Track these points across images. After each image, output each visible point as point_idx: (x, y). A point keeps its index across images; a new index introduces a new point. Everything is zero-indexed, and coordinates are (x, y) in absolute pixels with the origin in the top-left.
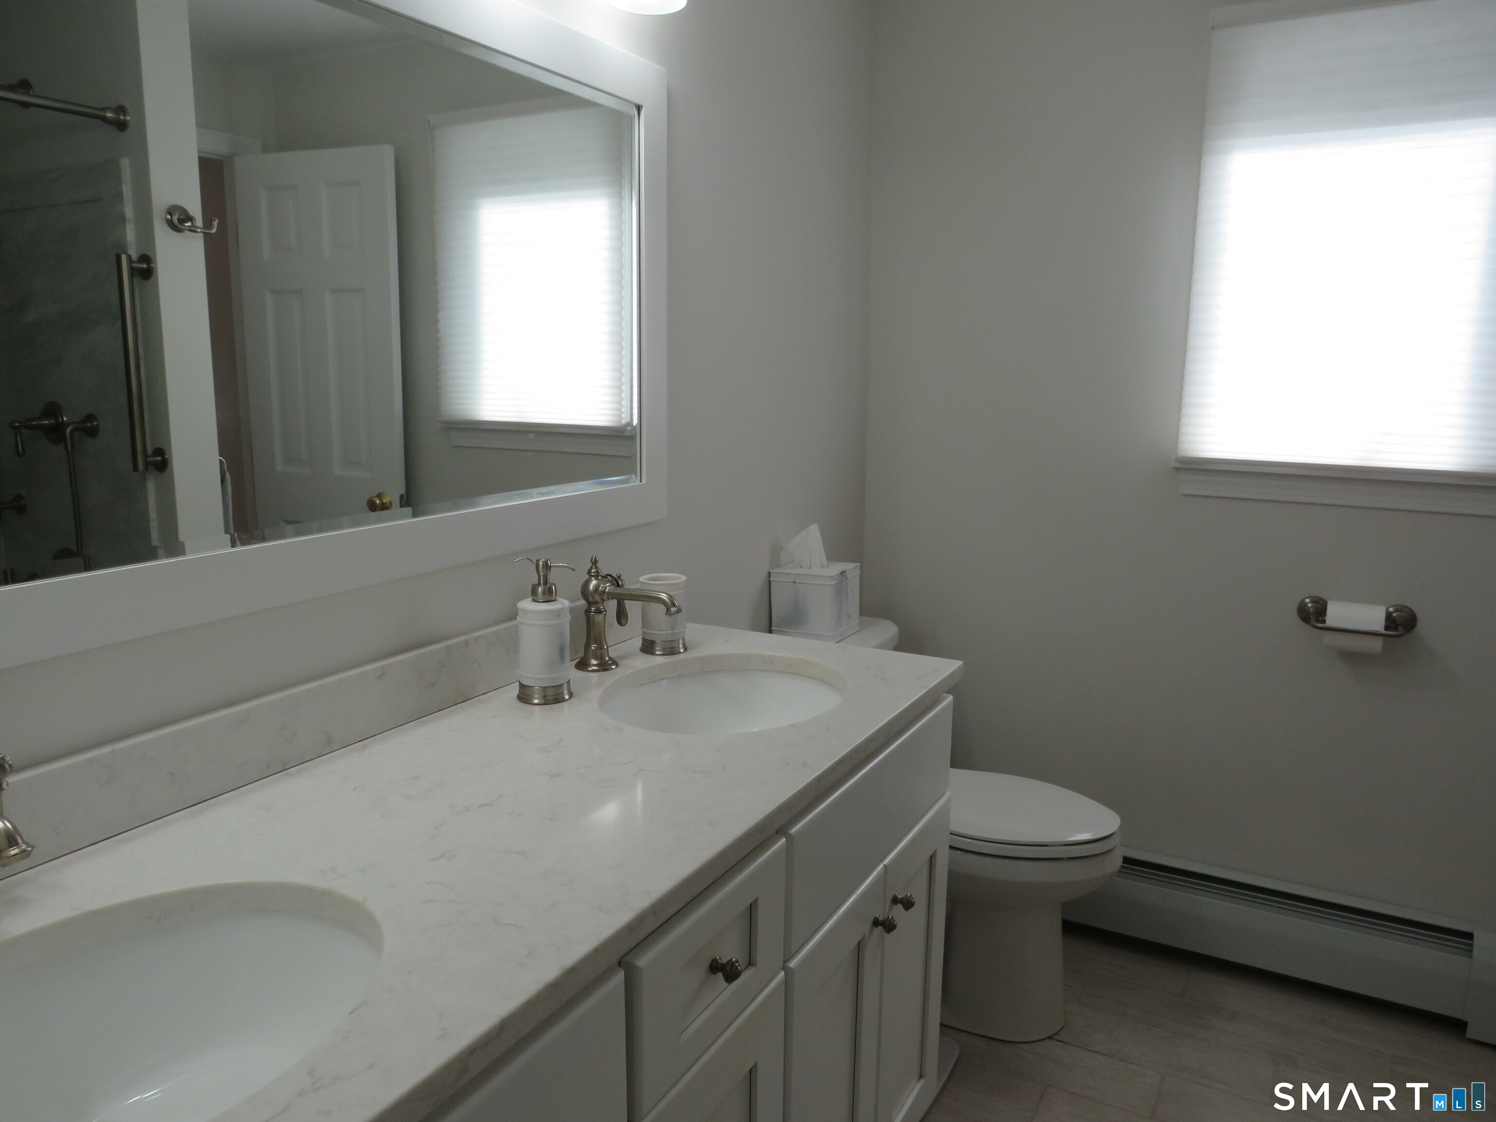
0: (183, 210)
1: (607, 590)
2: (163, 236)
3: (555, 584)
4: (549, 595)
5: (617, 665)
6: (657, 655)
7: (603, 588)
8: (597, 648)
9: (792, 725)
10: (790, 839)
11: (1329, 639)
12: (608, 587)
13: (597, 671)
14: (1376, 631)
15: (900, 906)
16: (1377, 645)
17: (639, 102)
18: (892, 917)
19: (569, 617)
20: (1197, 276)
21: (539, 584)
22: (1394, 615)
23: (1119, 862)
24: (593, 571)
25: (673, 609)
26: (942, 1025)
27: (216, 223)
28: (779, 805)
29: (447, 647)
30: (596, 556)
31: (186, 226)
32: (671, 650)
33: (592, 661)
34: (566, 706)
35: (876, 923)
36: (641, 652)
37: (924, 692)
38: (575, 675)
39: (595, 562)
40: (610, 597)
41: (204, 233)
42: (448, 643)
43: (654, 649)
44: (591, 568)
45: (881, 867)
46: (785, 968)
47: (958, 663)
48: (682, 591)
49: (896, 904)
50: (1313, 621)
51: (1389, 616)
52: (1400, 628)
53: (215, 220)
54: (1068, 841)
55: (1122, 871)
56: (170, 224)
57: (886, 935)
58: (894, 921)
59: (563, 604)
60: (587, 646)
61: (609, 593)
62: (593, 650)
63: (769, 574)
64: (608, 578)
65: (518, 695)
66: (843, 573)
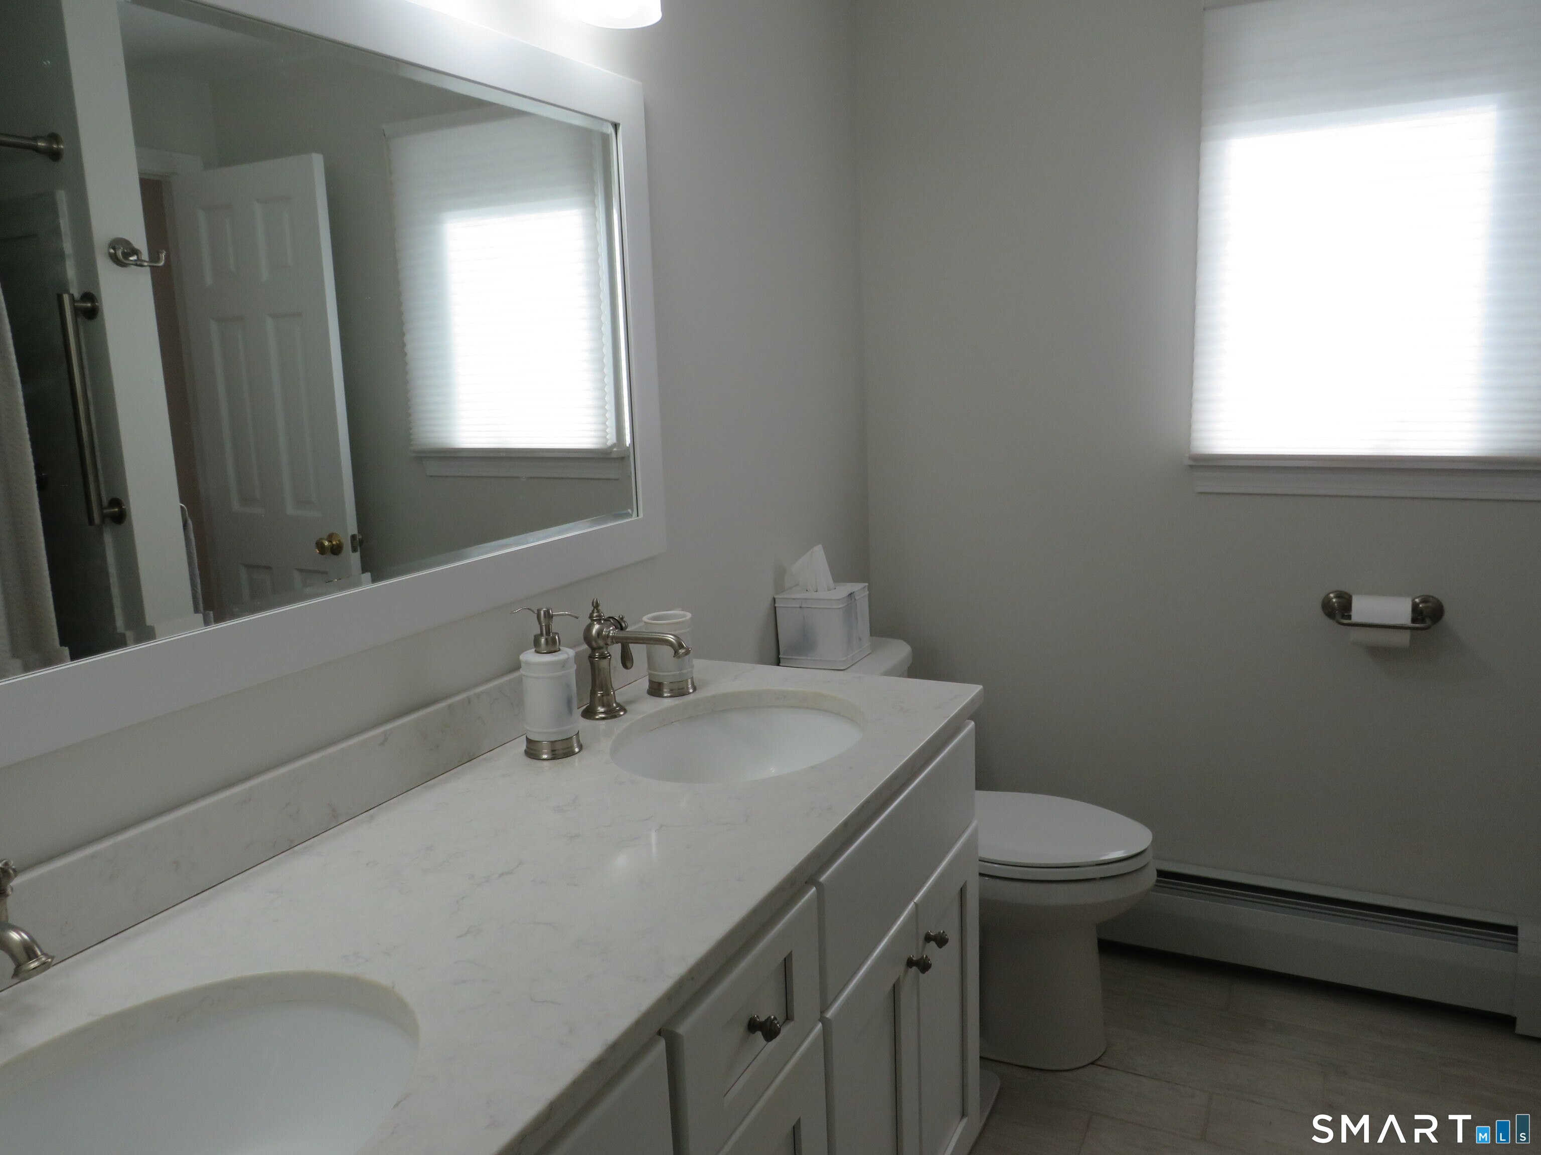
0: (127, 243)
1: (611, 634)
2: (108, 274)
3: (557, 633)
4: (552, 646)
5: (625, 711)
6: (666, 697)
7: (606, 632)
8: (602, 695)
9: (813, 767)
10: (820, 887)
11: (1355, 635)
12: (612, 631)
13: (603, 719)
14: (1403, 624)
15: (933, 944)
16: (1404, 639)
17: (616, 120)
18: (926, 957)
19: (575, 667)
20: (1201, 266)
21: (542, 634)
22: (1421, 606)
23: (1154, 877)
24: (595, 614)
25: (682, 651)
26: (981, 1058)
27: (163, 256)
28: (808, 855)
29: (449, 706)
30: (597, 599)
31: (131, 260)
32: (679, 692)
33: (599, 708)
34: (577, 760)
35: (910, 963)
36: (648, 695)
37: (946, 721)
38: (584, 724)
39: (596, 606)
40: (614, 642)
41: (150, 266)
42: (450, 701)
43: (663, 691)
44: (593, 612)
45: (911, 905)
46: (822, 1019)
47: (978, 688)
48: (688, 629)
49: (929, 942)
50: (1338, 617)
51: (1415, 607)
52: (1428, 621)
53: (162, 253)
54: (1101, 861)
55: (1158, 885)
56: (114, 259)
57: (921, 974)
58: (929, 960)
59: (567, 654)
60: (593, 693)
61: (613, 637)
62: (599, 696)
63: (774, 599)
64: (610, 621)
65: (525, 751)
66: (851, 595)
